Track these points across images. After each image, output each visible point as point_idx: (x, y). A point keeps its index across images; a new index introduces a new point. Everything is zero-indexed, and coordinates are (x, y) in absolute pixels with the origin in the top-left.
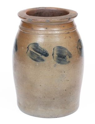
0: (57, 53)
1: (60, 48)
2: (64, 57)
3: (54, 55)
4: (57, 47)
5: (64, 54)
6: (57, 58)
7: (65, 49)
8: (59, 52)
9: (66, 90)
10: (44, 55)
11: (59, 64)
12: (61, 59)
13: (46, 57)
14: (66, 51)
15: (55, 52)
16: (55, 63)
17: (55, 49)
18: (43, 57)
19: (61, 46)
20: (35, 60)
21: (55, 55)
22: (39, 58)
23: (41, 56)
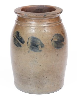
0: (31, 42)
1: (34, 38)
2: (37, 46)
3: (28, 43)
4: (32, 37)
5: (37, 44)
6: (31, 46)
7: (38, 39)
8: (32, 41)
9: (39, 73)
10: (21, 42)
11: (32, 51)
12: (34, 47)
13: (22, 44)
14: (39, 41)
15: (30, 41)
16: (29, 49)
17: (30, 38)
18: (21, 43)
19: (35, 36)
20: (16, 45)
21: (30, 44)
22: (18, 44)
23: (19, 43)
